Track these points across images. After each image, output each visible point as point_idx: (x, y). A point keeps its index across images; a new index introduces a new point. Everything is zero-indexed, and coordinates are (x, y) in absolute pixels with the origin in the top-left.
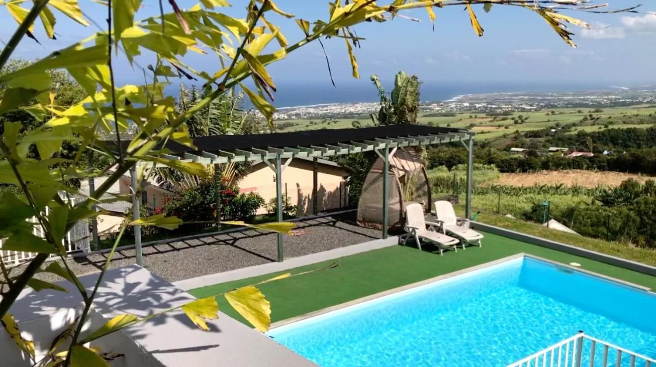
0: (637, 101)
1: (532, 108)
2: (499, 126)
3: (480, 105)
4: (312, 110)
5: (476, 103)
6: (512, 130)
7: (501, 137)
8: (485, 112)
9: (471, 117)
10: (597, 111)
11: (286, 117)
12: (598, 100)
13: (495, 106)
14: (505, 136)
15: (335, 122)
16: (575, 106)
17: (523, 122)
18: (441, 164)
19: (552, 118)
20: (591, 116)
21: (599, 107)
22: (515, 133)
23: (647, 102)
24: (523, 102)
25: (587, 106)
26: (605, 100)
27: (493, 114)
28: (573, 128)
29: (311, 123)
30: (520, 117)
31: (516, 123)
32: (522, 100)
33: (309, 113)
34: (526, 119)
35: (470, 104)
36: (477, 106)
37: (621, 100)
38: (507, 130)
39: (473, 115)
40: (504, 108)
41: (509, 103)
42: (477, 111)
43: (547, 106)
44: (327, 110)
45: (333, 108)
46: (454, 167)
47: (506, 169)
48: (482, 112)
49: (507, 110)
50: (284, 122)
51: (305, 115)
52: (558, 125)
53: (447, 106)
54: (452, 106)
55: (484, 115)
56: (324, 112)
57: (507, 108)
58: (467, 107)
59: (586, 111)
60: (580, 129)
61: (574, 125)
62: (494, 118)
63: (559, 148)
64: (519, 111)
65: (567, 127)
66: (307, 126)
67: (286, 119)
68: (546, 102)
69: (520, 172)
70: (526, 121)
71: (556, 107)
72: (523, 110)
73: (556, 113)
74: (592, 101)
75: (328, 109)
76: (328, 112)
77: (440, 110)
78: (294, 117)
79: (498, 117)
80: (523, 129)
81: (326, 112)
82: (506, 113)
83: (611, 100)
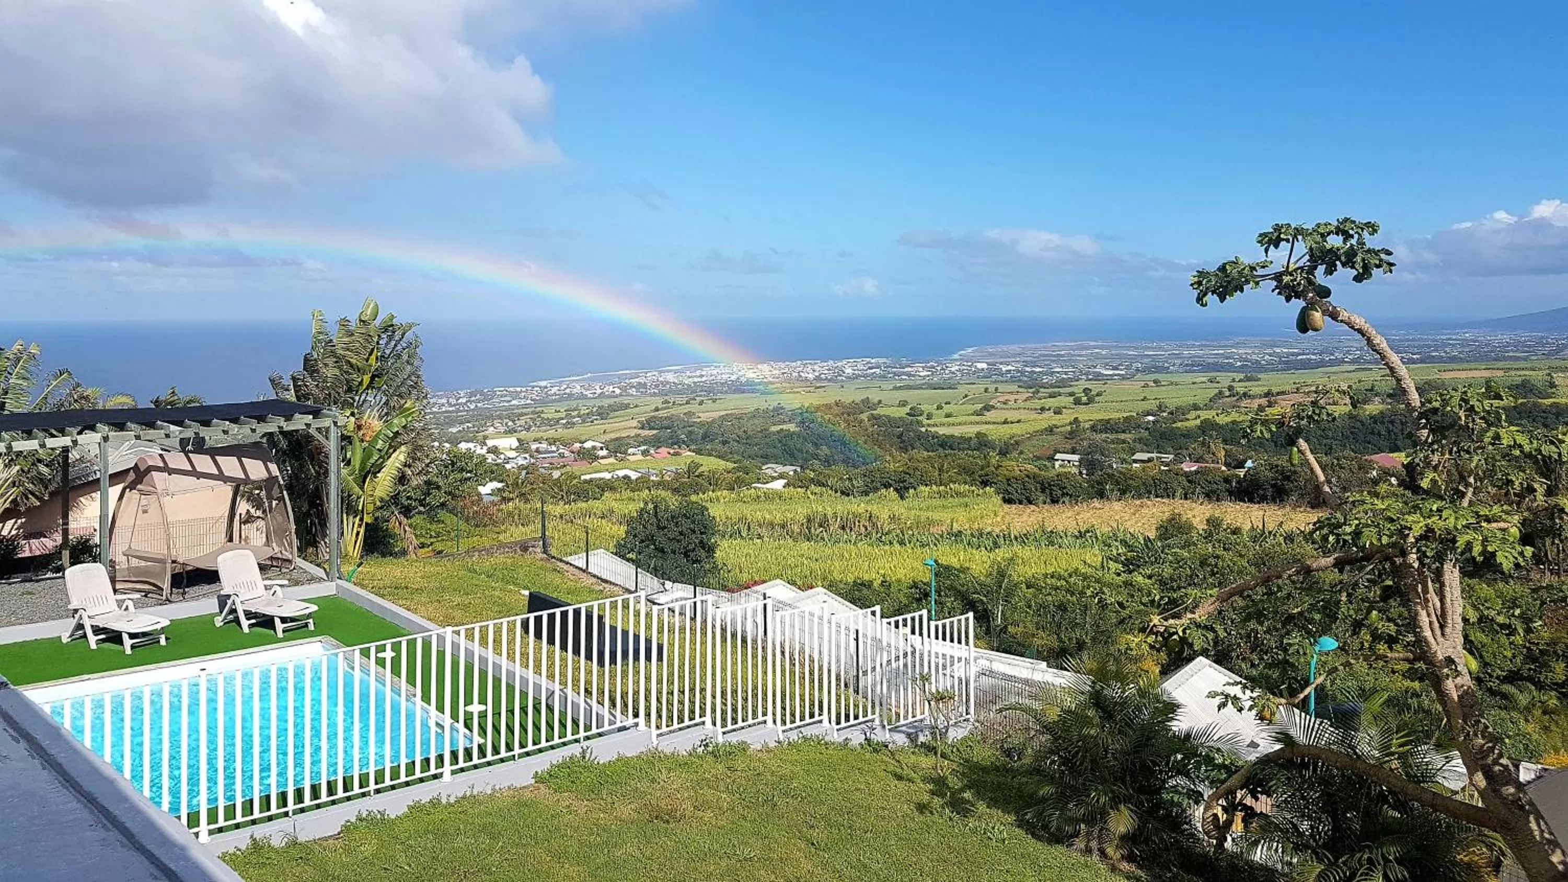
0: (1332, 357)
1: (1117, 372)
2: (1043, 409)
3: (1009, 368)
4: (671, 377)
5: (1001, 363)
6: (1067, 417)
7: (1041, 432)
8: (1020, 381)
9: (986, 390)
10: (1248, 379)
11: (618, 391)
12: (1254, 357)
13: (1041, 370)
14: (1050, 430)
15: (714, 401)
16: (1207, 368)
17: (1090, 401)
18: (887, 486)
19: (1152, 392)
20: (1230, 388)
21: (1252, 371)
22: (1071, 423)
23: (1353, 362)
24: (1098, 361)
25: (1230, 368)
26: (1267, 357)
27: (1033, 385)
28: (1193, 414)
29: (667, 402)
30: (1086, 391)
31: (1078, 402)
32: (1098, 357)
33: (664, 383)
34: (1098, 395)
35: (988, 364)
36: (1004, 368)
37: (1300, 357)
38: (1058, 417)
39: (992, 388)
40: (1058, 372)
41: (1072, 363)
42: (1004, 379)
43: (1146, 370)
44: (702, 376)
45: (715, 372)
46: (911, 491)
47: (1015, 496)
48: (1013, 380)
49: (1065, 376)
50: (612, 401)
51: (657, 386)
52: (1161, 408)
53: (943, 369)
54: (953, 369)
55: (1014, 388)
56: (696, 380)
57: (1066, 373)
58: (983, 369)
59: (1224, 379)
60: (1206, 415)
61: (1196, 407)
62: (1033, 393)
63: (1154, 455)
64: (1090, 380)
65: (1179, 413)
66: (657, 410)
67: (616, 397)
68: (1146, 360)
69: (1045, 503)
70: (1097, 399)
71: (1165, 370)
72: (1098, 377)
73: (1163, 383)
74: (1241, 359)
75: (704, 373)
76: (704, 379)
77: (928, 376)
78: (633, 391)
79: (1042, 390)
80: (1088, 415)
81: (699, 379)
82: (1062, 383)
83: (1278, 355)
